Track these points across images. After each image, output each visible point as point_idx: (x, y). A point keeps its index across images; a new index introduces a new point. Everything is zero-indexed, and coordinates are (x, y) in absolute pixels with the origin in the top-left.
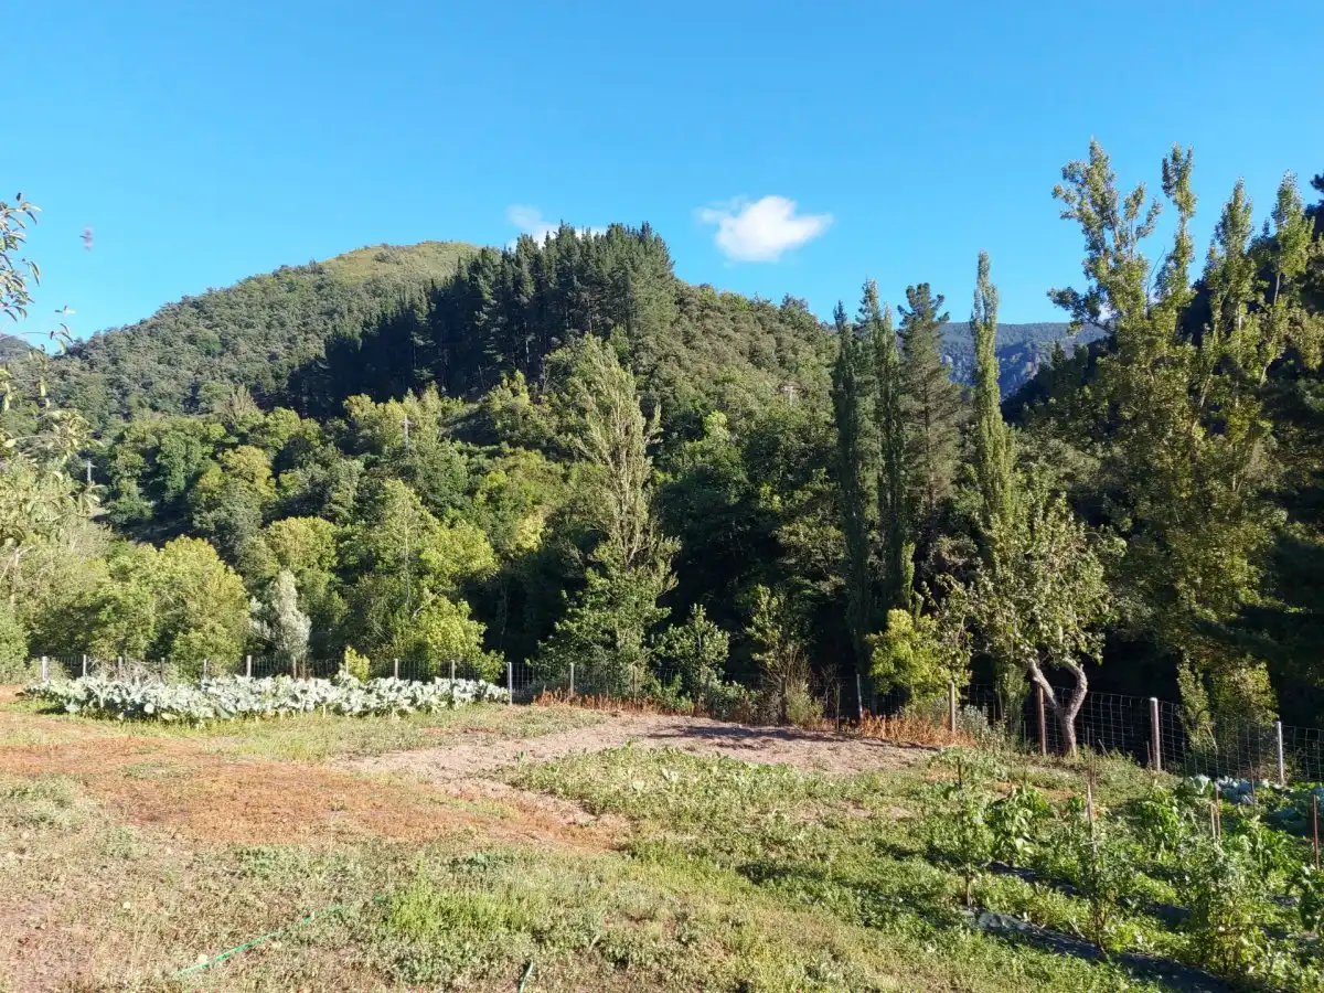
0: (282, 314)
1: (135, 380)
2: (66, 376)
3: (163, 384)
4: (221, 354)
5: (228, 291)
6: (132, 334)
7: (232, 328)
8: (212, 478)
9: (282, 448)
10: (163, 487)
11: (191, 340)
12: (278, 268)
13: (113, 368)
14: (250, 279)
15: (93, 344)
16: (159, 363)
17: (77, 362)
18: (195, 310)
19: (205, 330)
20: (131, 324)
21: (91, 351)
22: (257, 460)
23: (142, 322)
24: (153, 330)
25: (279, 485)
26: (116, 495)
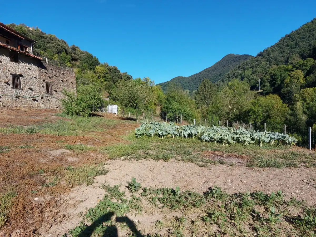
0: (313, 32)
1: (273, 59)
2: (258, 61)
3: (280, 58)
4: (295, 48)
5: (297, 31)
6: (273, 47)
7: (298, 40)
8: (287, 80)
9: (308, 69)
10: (275, 83)
11: (287, 46)
12: (313, 19)
13: (268, 57)
14: (304, 25)
15: (264, 52)
16: (279, 53)
17: (260, 57)
18: (288, 38)
19: (291, 42)
20: (272, 45)
21: (263, 54)
22: (300, 73)
23: (275, 44)
24: (278, 45)
25: (306, 80)
26: (264, 86)
